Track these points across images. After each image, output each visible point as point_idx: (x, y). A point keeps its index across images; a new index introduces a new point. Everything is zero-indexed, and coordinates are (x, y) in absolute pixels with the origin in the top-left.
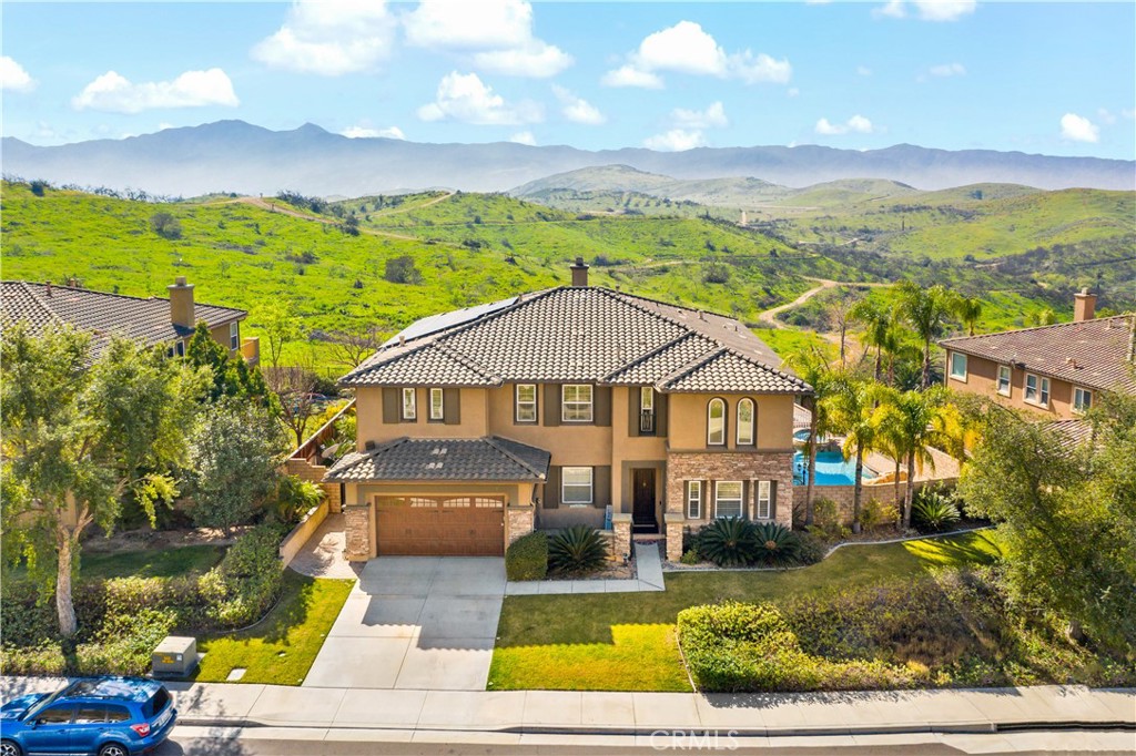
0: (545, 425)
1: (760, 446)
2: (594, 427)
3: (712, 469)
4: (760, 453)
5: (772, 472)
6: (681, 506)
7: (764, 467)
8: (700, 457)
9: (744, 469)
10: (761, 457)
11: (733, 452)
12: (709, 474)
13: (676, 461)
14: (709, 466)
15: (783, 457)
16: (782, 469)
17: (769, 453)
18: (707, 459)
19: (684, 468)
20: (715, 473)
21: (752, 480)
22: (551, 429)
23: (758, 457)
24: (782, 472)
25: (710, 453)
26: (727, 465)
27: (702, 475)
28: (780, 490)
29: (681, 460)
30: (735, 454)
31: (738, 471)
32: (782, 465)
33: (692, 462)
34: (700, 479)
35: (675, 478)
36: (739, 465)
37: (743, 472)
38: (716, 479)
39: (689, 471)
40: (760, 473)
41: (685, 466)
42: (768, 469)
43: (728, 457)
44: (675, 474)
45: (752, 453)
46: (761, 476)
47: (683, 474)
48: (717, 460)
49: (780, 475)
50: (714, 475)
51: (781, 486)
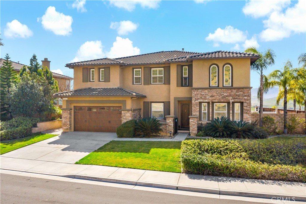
0: (144, 85)
1: (234, 86)
2: (164, 85)
3: (212, 96)
4: (235, 89)
5: (241, 98)
6: (198, 113)
7: (237, 95)
8: (206, 91)
9: (227, 96)
10: (234, 91)
11: (221, 88)
12: (211, 99)
13: (195, 93)
14: (210, 95)
15: (245, 90)
16: (245, 96)
17: (239, 89)
18: (209, 92)
19: (199, 96)
20: (213, 98)
21: (231, 101)
22: (146, 86)
23: (234, 90)
24: (245, 98)
25: (211, 89)
26: (219, 94)
27: (207, 99)
28: (245, 106)
29: (197, 92)
30: (222, 89)
31: (224, 97)
32: (245, 94)
33: (203, 93)
34: (206, 101)
35: (195, 101)
36: (224, 94)
37: (227, 98)
38: (214, 101)
39: (201, 97)
40: (234, 98)
41: (199, 95)
42: (239, 96)
43: (219, 90)
44: (195, 98)
45: (231, 89)
46: (235, 100)
47: (198, 99)
48: (214, 92)
49: (244, 99)
50: (213, 99)
51: (245, 104)
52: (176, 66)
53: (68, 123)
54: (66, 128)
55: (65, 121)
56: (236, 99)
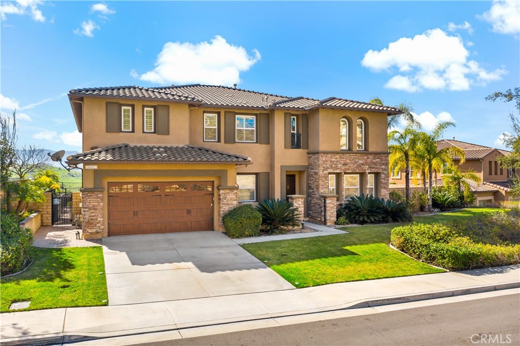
1: (371, 149)
3: (345, 164)
4: (371, 154)
5: (378, 167)
6: (327, 190)
7: (374, 163)
8: (337, 156)
10: (371, 157)
11: (356, 153)
12: (343, 168)
13: (324, 159)
14: (343, 162)
15: (383, 157)
16: (383, 164)
17: (375, 154)
18: (341, 158)
20: (347, 167)
21: (367, 171)
22: (229, 145)
25: (342, 153)
26: (353, 162)
27: (339, 169)
28: (382, 179)
29: (327, 158)
30: (357, 155)
31: (359, 166)
32: (383, 162)
33: (333, 160)
34: (338, 171)
35: (324, 171)
36: (360, 162)
37: (362, 166)
38: (347, 171)
39: (331, 166)
40: (371, 168)
41: (329, 163)
42: (376, 165)
43: (353, 156)
44: (323, 167)
45: (367, 154)
46: (371, 169)
47: (328, 168)
48: (348, 158)
49: (382, 168)
50: (346, 169)
51: (383, 176)
52: (284, 114)
53: (99, 219)
54: (94, 231)
55: (90, 216)
56: (373, 168)
